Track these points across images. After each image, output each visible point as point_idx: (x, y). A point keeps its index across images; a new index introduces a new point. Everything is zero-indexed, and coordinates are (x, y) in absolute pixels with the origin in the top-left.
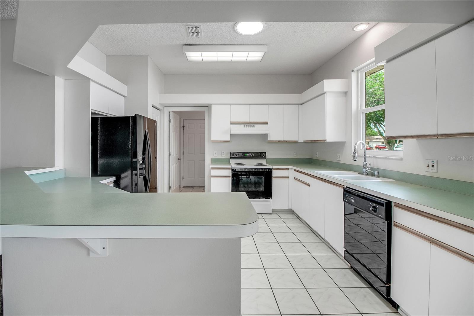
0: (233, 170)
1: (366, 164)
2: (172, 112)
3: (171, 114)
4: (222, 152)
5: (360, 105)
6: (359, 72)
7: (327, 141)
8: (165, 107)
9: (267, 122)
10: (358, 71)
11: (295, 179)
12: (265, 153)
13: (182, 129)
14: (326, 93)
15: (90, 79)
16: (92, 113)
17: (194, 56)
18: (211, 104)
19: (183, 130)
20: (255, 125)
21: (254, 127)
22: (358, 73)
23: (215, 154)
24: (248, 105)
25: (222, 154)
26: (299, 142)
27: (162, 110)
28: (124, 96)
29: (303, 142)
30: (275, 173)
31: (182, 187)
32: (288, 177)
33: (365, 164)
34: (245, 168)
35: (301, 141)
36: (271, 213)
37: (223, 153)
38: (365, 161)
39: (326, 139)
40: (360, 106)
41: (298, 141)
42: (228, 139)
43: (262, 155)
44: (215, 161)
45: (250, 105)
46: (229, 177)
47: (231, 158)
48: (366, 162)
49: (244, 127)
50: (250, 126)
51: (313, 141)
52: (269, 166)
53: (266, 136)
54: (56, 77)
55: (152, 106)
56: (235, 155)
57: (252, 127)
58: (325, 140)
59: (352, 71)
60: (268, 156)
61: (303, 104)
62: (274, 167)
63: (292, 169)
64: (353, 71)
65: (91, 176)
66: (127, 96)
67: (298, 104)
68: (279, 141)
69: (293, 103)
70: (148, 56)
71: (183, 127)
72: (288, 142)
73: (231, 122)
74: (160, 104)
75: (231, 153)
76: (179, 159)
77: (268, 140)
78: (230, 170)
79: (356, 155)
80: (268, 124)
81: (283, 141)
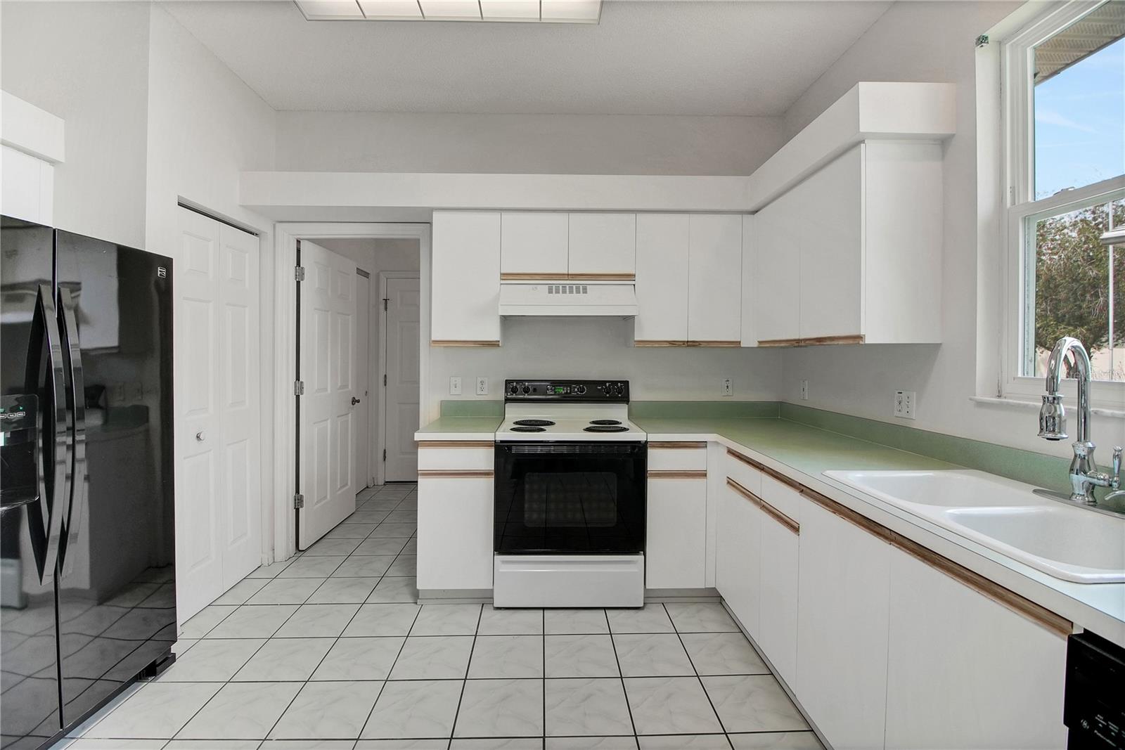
0: (502, 449)
1: (1091, 450)
2: (311, 244)
3: (305, 247)
4: (479, 380)
5: (1013, 188)
6: (1008, 46)
7: (868, 340)
9: (630, 276)
10: (1000, 43)
11: (731, 483)
12: (626, 383)
13: (382, 307)
14: (863, 142)
18: (431, 210)
19: (386, 309)
20: (588, 287)
21: (585, 291)
22: (1000, 54)
23: (453, 387)
24: (564, 216)
25: (479, 385)
26: (743, 345)
27: (266, 233)
28: (52, 162)
29: (756, 345)
30: (656, 460)
31: (381, 482)
32: (705, 475)
33: (1083, 453)
34: (548, 442)
35: (750, 341)
36: (642, 605)
37: (482, 383)
38: (1083, 437)
39: (862, 333)
40: (1013, 193)
41: (740, 342)
42: (492, 332)
43: (615, 392)
44: (455, 413)
45: (572, 216)
46: (486, 474)
47: (507, 400)
48: (1090, 445)
49: (550, 291)
50: (571, 288)
51: (798, 341)
52: (635, 434)
53: (627, 321)
55: (180, 204)
56: (518, 391)
57: (578, 292)
58: (860, 337)
59: (977, 44)
60: (636, 394)
61: (757, 212)
62: (653, 437)
63: (717, 443)
64: (982, 40)
66: (63, 161)
67: (742, 213)
68: (673, 343)
69: (724, 208)
71: (386, 300)
72: (703, 345)
73: (505, 276)
74: (242, 206)
75: (508, 382)
76: (354, 401)
77: (636, 339)
78: (492, 450)
79: (1059, 413)
80: (633, 282)
81: (688, 342)
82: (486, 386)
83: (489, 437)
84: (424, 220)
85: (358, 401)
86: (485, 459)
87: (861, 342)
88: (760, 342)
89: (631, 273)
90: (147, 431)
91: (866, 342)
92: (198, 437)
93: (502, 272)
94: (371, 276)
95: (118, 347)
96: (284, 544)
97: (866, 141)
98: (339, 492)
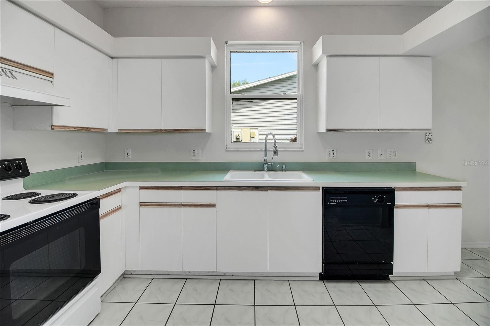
9: (50, 74)
12: (23, 160)
20: (14, 73)
21: (13, 76)
26: (109, 131)
29: (117, 131)
33: (266, 159)
36: (100, 310)
38: (265, 156)
41: (107, 129)
43: (16, 169)
57: (7, 75)
64: (226, 43)
67: (108, 55)
72: (92, 130)
77: (54, 124)
81: (84, 128)
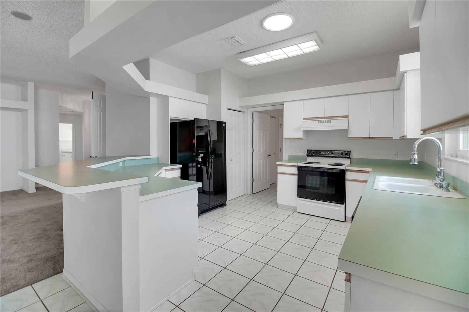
0: (300, 168)
2: (256, 113)
4: (300, 149)
7: (407, 137)
8: (248, 109)
9: (347, 116)
12: (350, 152)
13: (280, 127)
15: (169, 96)
16: (171, 120)
17: (251, 60)
18: (284, 102)
20: (331, 120)
21: (330, 122)
23: (292, 151)
24: (324, 99)
25: (300, 151)
27: (245, 111)
28: (206, 104)
29: (398, 138)
30: (349, 176)
33: (439, 171)
36: (344, 220)
41: (393, 138)
42: (301, 135)
43: (345, 154)
44: (292, 159)
45: (326, 99)
46: (295, 175)
47: (308, 156)
48: (442, 168)
49: (319, 122)
50: (325, 121)
52: (342, 167)
53: (345, 132)
54: (151, 98)
55: (227, 109)
56: (311, 153)
57: (328, 123)
58: (404, 136)
60: (354, 155)
61: (399, 89)
62: (349, 168)
65: (171, 163)
66: (208, 103)
67: (394, 90)
68: (364, 138)
70: (221, 69)
71: (281, 125)
72: (376, 138)
73: (304, 119)
74: (240, 106)
75: (308, 150)
76: (269, 155)
77: (349, 137)
78: (297, 168)
79: (414, 157)
80: (348, 118)
81: (370, 137)
82: (302, 151)
83: (296, 164)
84: (282, 104)
85: (270, 155)
86: (295, 171)
87: (405, 138)
88: (400, 137)
89: (346, 115)
90: (222, 159)
91: (407, 138)
92: (231, 160)
93: (304, 118)
94: (276, 118)
95: (217, 140)
96: (250, 191)
97: (407, 72)
98: (265, 181)
